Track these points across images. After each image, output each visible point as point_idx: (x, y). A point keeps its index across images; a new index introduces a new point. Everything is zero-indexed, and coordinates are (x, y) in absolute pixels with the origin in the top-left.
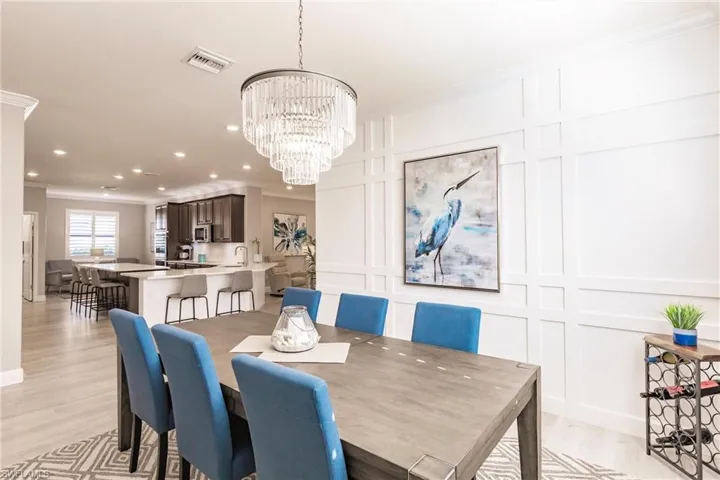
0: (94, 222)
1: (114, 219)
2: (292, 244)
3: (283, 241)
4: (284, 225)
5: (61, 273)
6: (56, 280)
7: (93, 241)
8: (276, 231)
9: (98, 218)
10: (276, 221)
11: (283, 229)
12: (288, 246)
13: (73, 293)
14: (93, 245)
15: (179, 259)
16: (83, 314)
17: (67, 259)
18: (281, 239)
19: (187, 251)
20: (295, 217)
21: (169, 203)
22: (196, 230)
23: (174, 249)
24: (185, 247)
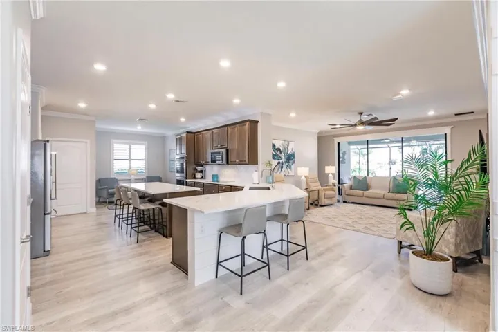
0: (130, 149)
1: (143, 147)
2: (284, 166)
3: (279, 163)
4: (279, 150)
5: (107, 189)
6: (105, 194)
7: (130, 163)
8: (273, 155)
9: (133, 146)
10: (274, 146)
11: (279, 153)
12: (282, 167)
13: (116, 205)
14: (130, 167)
15: (195, 178)
16: (124, 231)
17: (112, 177)
18: (277, 161)
19: (201, 172)
20: (286, 143)
21: (187, 132)
22: (212, 153)
23: (191, 170)
24: (199, 169)
